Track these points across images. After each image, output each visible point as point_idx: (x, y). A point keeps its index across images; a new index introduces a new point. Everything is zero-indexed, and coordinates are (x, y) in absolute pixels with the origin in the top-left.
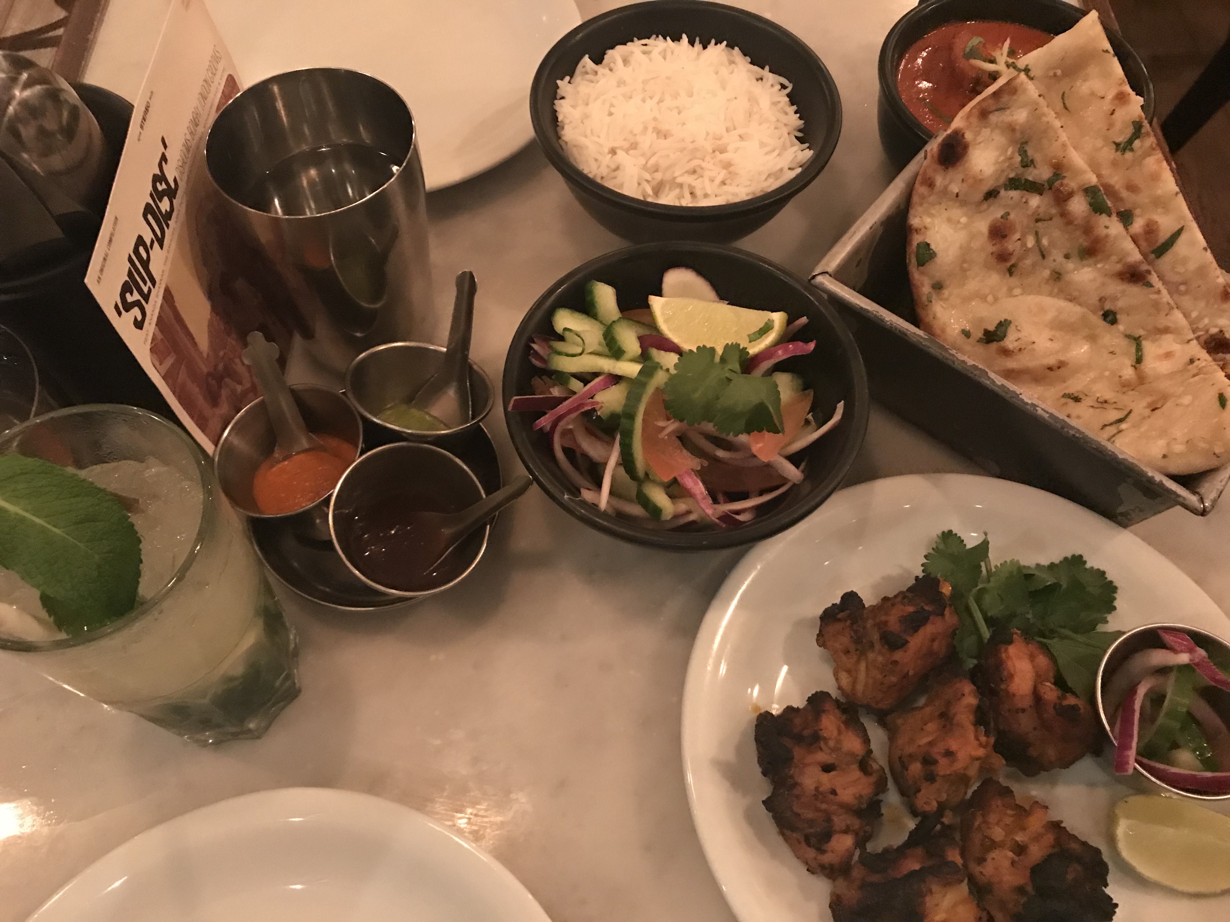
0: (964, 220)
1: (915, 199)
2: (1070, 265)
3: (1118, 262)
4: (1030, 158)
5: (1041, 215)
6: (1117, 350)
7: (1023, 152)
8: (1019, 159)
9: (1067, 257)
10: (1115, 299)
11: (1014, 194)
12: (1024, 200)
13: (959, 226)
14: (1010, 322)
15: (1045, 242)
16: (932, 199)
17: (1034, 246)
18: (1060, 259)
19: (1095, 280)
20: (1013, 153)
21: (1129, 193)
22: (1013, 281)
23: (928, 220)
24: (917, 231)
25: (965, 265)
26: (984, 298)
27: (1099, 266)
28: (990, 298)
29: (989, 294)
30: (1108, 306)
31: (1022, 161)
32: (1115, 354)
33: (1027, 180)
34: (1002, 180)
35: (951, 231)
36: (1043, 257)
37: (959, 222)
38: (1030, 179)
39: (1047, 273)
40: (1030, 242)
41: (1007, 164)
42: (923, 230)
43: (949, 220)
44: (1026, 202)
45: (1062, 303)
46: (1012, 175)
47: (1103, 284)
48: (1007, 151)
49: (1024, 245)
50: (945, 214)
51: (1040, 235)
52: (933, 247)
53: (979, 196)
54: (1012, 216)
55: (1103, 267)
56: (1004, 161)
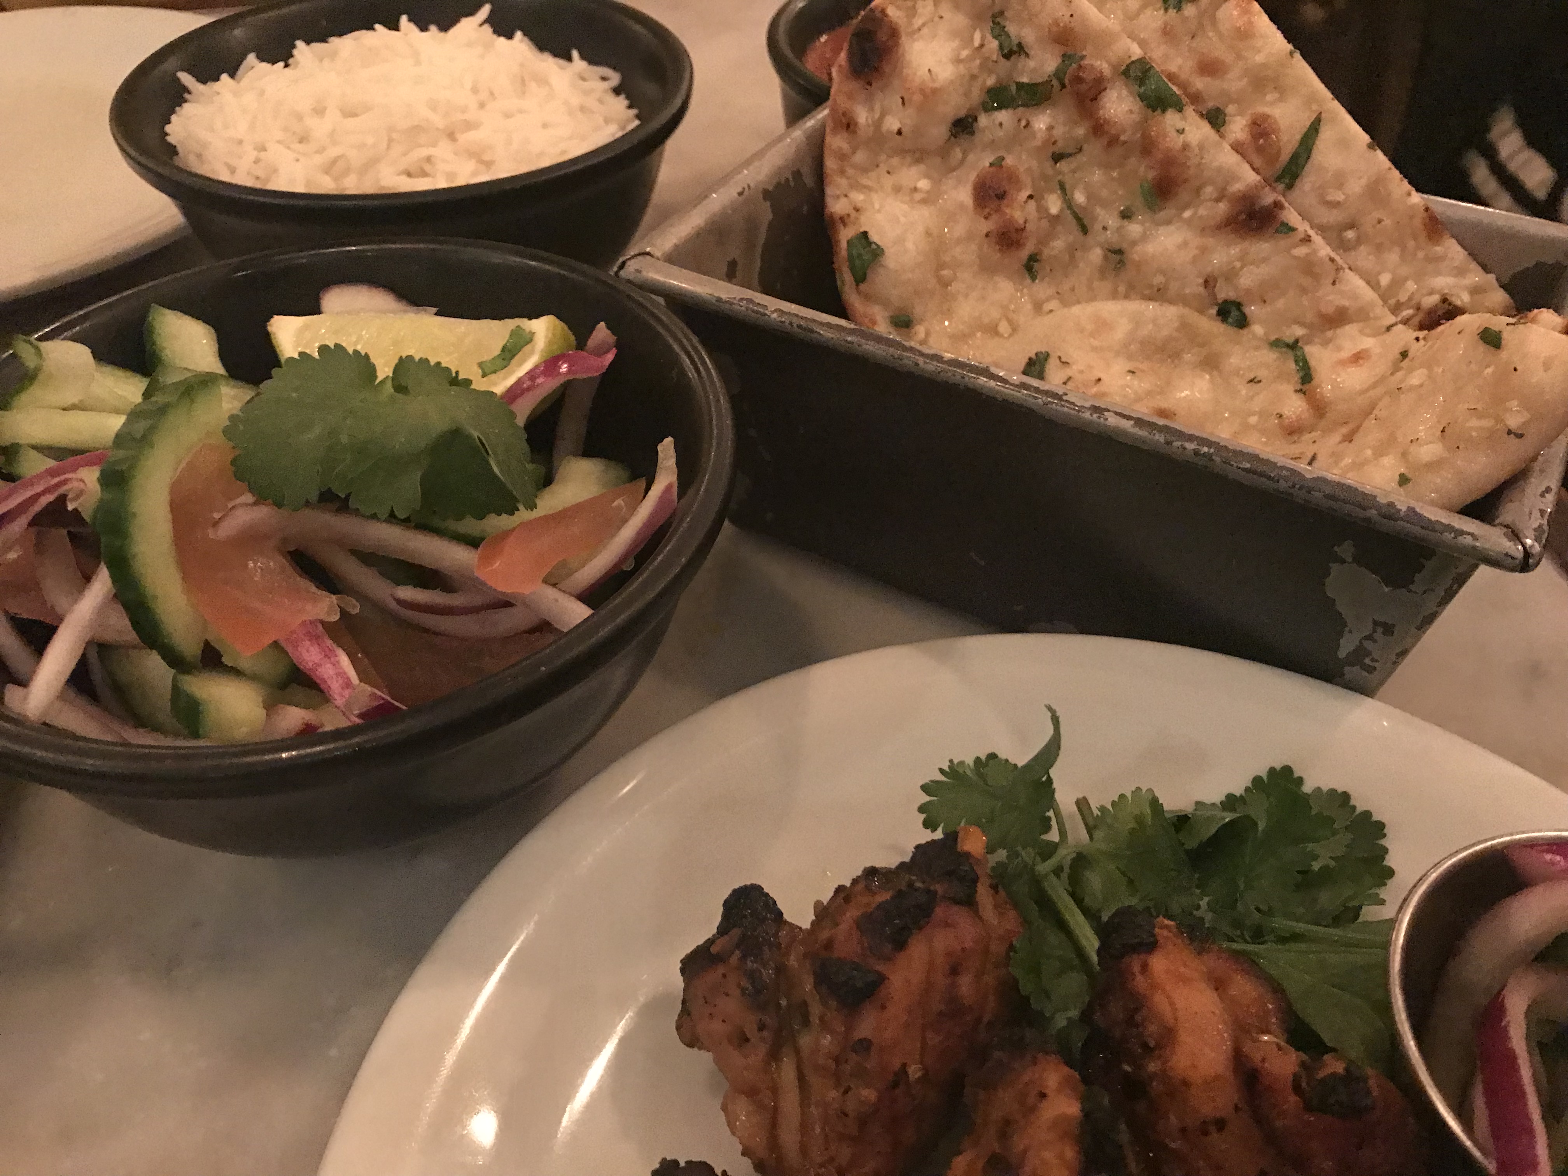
0: (924, 184)
1: (830, 164)
2: (1134, 229)
3: (1218, 200)
4: (1015, 42)
5: (1060, 144)
6: (1262, 373)
7: (999, 31)
8: (995, 44)
9: (1126, 215)
10: (1230, 275)
11: (1004, 116)
12: (1023, 123)
13: (918, 196)
14: (1048, 355)
15: (1080, 198)
16: (860, 157)
17: (1061, 210)
18: (1112, 221)
19: (1185, 244)
20: (983, 38)
21: (1208, 79)
22: (1042, 289)
23: (858, 197)
24: (843, 220)
25: (945, 272)
26: (992, 330)
27: (1187, 214)
28: (1004, 328)
29: (1000, 320)
30: (1223, 293)
31: (1001, 47)
32: (1260, 381)
33: (1020, 86)
34: (977, 95)
35: (905, 207)
36: (1084, 230)
37: (915, 189)
38: (1025, 80)
39: (1096, 255)
40: (1054, 205)
41: (978, 62)
42: (853, 214)
43: (897, 189)
44: (1027, 125)
45: (1135, 306)
46: (991, 81)
47: (1204, 250)
48: (972, 39)
49: (1042, 210)
50: (888, 182)
51: (1067, 187)
52: (874, 237)
53: (942, 133)
54: (1009, 161)
55: (1195, 213)
56: (971, 58)
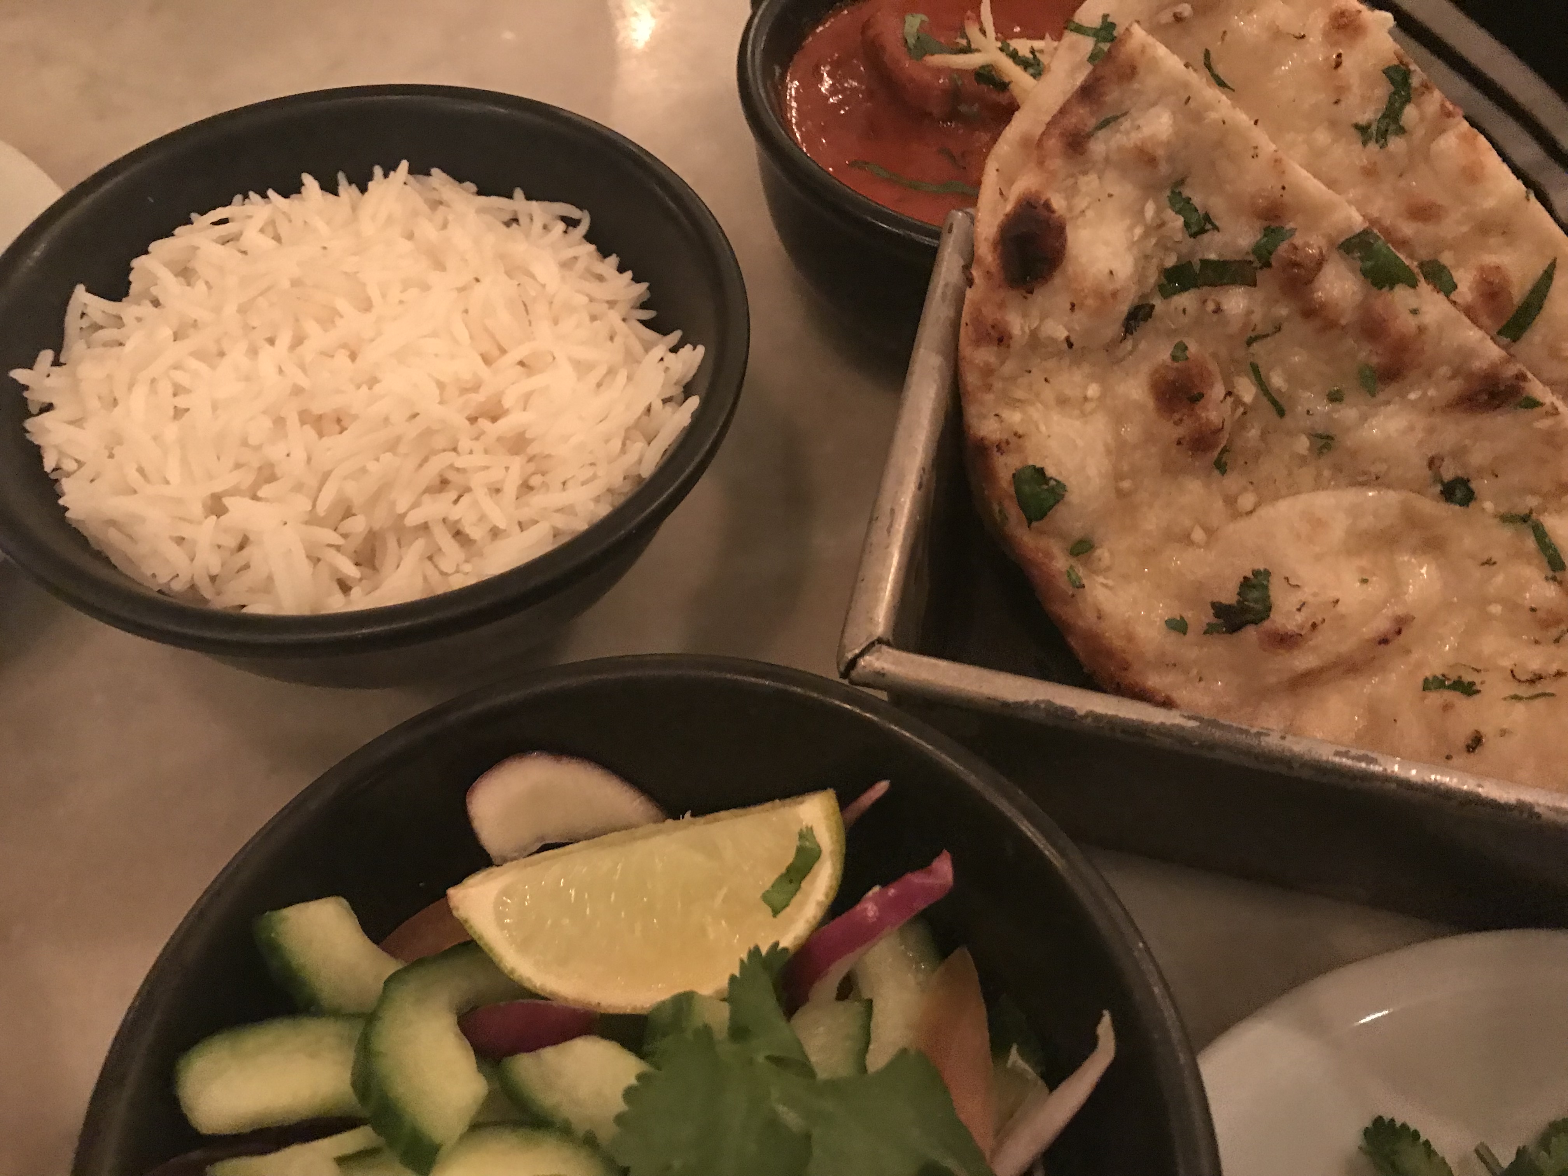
0: (1093, 390)
1: (971, 379)
2: (1348, 413)
3: (1453, 377)
4: (1201, 212)
5: (1259, 328)
6: (1496, 555)
7: (1182, 205)
8: (1180, 221)
9: (1335, 398)
10: (1459, 453)
11: (1186, 300)
12: (1211, 306)
13: (1089, 406)
14: (1267, 573)
15: (1277, 380)
16: (1009, 368)
17: (1256, 398)
18: (1323, 407)
19: (1411, 428)
20: (1159, 211)
21: (1420, 225)
22: (1232, 482)
23: (1015, 417)
24: (1001, 447)
25: (1126, 484)
26: (1186, 539)
27: (1413, 396)
28: (1198, 535)
29: (1192, 528)
30: (1449, 472)
31: (1187, 225)
32: (1495, 563)
33: (1205, 263)
34: (1153, 278)
35: (1077, 424)
36: (1281, 413)
37: (1086, 399)
38: (1213, 256)
39: (1303, 444)
40: (1247, 391)
41: (1153, 241)
42: (1013, 440)
43: (1063, 402)
44: (1218, 310)
45: (1350, 496)
46: (1171, 261)
47: (1431, 430)
48: (1142, 212)
49: (1238, 402)
50: (1048, 393)
51: (1263, 371)
52: (1051, 472)
53: (1114, 329)
54: (1193, 348)
55: (1425, 394)
56: (1146, 235)
